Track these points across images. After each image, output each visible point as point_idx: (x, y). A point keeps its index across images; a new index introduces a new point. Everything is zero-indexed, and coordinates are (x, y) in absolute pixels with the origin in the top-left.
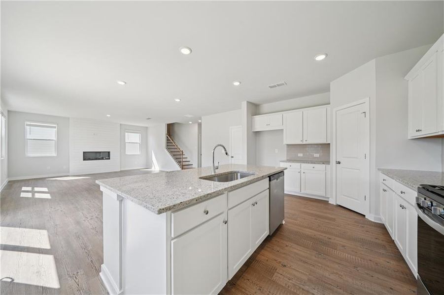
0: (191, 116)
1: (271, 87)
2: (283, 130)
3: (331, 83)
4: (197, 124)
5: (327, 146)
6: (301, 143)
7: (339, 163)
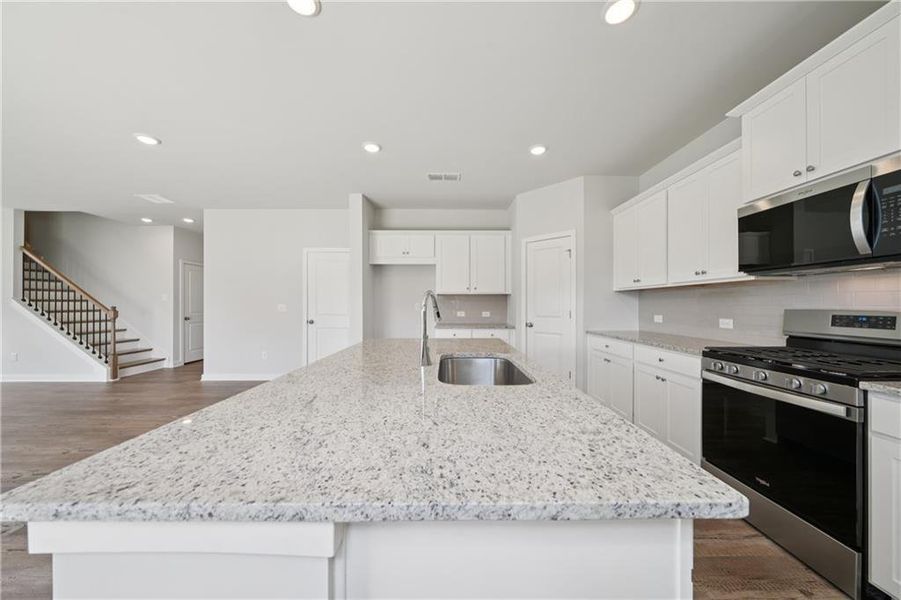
0: (167, 201)
1: (432, 178)
2: (435, 265)
3: (518, 197)
4: (172, 228)
5: (503, 299)
6: (468, 292)
7: (531, 326)
